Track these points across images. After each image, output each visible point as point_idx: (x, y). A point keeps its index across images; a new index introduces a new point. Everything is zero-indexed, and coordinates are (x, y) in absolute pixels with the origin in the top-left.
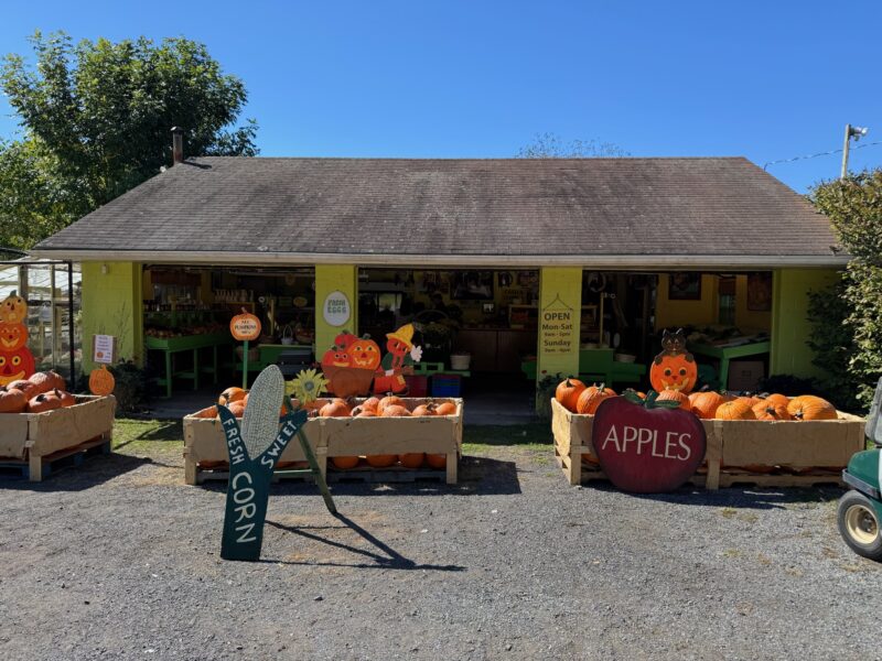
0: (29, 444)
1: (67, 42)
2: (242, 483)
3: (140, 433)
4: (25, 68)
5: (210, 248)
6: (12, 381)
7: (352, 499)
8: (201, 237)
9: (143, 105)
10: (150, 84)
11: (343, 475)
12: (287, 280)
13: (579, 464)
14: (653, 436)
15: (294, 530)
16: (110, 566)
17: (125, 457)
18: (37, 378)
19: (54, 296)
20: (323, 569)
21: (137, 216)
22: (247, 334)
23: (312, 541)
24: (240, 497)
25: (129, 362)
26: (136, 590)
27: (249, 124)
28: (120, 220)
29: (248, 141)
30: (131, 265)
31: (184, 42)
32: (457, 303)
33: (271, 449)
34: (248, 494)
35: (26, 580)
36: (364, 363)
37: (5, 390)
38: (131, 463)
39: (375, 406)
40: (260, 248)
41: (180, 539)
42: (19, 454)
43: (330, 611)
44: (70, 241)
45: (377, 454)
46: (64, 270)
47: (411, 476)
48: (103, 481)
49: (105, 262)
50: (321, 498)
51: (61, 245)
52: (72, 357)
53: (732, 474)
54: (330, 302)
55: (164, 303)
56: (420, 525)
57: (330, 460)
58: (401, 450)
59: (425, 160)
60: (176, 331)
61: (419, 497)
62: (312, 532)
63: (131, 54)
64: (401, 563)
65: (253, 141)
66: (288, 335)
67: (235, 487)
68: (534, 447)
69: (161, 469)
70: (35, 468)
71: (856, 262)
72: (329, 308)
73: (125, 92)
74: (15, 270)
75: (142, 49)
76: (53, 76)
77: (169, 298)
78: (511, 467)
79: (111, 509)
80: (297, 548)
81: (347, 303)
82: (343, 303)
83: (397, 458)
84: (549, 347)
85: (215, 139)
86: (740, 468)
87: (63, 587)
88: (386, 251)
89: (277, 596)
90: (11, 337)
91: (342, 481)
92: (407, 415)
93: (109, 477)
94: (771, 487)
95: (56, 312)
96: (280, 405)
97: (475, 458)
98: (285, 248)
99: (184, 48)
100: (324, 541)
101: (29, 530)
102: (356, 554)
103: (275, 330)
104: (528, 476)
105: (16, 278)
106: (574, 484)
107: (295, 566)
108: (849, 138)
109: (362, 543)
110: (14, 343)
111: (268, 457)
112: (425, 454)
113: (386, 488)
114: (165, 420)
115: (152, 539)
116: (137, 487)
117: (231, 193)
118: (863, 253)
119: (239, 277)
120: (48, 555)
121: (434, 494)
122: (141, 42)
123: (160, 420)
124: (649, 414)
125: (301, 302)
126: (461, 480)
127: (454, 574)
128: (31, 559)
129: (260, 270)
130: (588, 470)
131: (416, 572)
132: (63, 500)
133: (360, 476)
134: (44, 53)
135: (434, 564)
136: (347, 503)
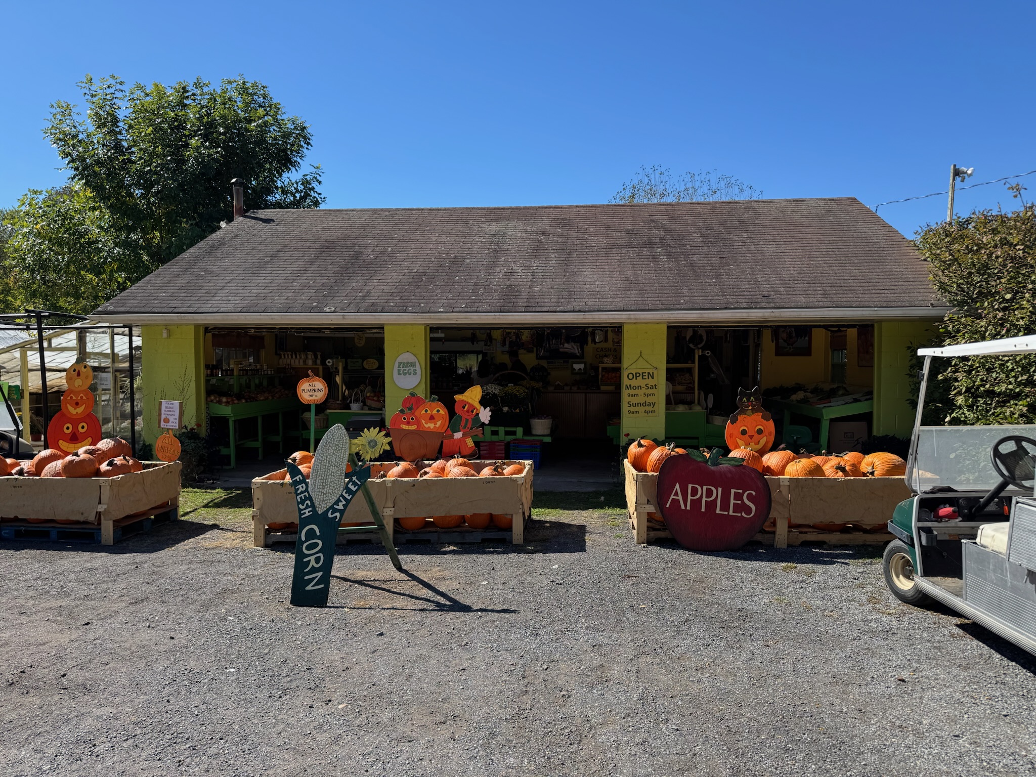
0: (101, 508)
1: (119, 87)
2: (311, 534)
3: (206, 502)
4: (75, 117)
5: (274, 310)
6: (82, 447)
7: (418, 557)
8: (265, 298)
9: (200, 153)
10: (208, 130)
11: (409, 536)
12: (356, 341)
13: (645, 524)
14: (717, 493)
15: (360, 583)
16: (188, 612)
17: (192, 523)
18: (105, 444)
19: (113, 362)
20: (386, 613)
21: (198, 276)
22: (314, 398)
23: (376, 591)
24: (308, 548)
25: (192, 429)
26: (215, 628)
27: (314, 170)
28: (181, 281)
29: (313, 189)
30: (193, 327)
31: (244, 83)
32: (544, 363)
33: (337, 503)
34: (316, 545)
35: (115, 623)
36: (432, 426)
37: (77, 454)
38: (199, 529)
39: (443, 469)
40: (326, 309)
41: (253, 591)
42: (92, 518)
43: (390, 643)
44: (131, 304)
45: (443, 515)
46: (123, 334)
47: (478, 537)
48: (173, 545)
49: (166, 325)
50: (387, 557)
51: (122, 309)
52: (133, 425)
53: (801, 533)
54: (400, 363)
55: (225, 367)
56: (481, 578)
57: (396, 521)
58: (468, 512)
59: (503, 209)
60: (239, 397)
61: (484, 556)
62: (377, 584)
63: (187, 97)
64: (458, 607)
65: (318, 188)
66: (357, 400)
67: (303, 538)
68: (610, 511)
69: (229, 534)
70: (107, 531)
71: (954, 313)
72: (399, 370)
73: (181, 140)
74: (73, 335)
75: (198, 92)
76: (104, 125)
77: (232, 362)
78: (582, 529)
79: (184, 567)
80: (362, 597)
81: (417, 364)
82: (413, 364)
83: (463, 519)
84: (632, 409)
85: (277, 188)
86: (809, 526)
87: (149, 627)
88: (457, 309)
89: (342, 634)
90: (77, 404)
91: (409, 542)
92: (473, 475)
93: (179, 542)
94: (841, 546)
95: (115, 378)
96: (346, 462)
97: (547, 522)
98: (352, 308)
99: (244, 90)
100: (389, 591)
101: (110, 585)
102: (418, 601)
103: (343, 394)
104: (597, 537)
105: (74, 343)
106: (639, 543)
107: (360, 611)
108: (954, 180)
109: (425, 592)
110: (80, 410)
111: (335, 511)
112: (491, 514)
113: (452, 548)
114: (230, 489)
115: (225, 591)
116: (207, 549)
117: (296, 250)
118: (961, 304)
119: (304, 338)
120: (131, 604)
121: (498, 553)
122: (197, 85)
123: (225, 489)
124: (713, 472)
125: (371, 364)
126: (527, 541)
127: (507, 615)
128: (115, 607)
129: (327, 332)
130: (654, 529)
131: (471, 614)
132: (137, 561)
133: (426, 537)
134: (94, 99)
135: (490, 608)
136: (412, 562)
